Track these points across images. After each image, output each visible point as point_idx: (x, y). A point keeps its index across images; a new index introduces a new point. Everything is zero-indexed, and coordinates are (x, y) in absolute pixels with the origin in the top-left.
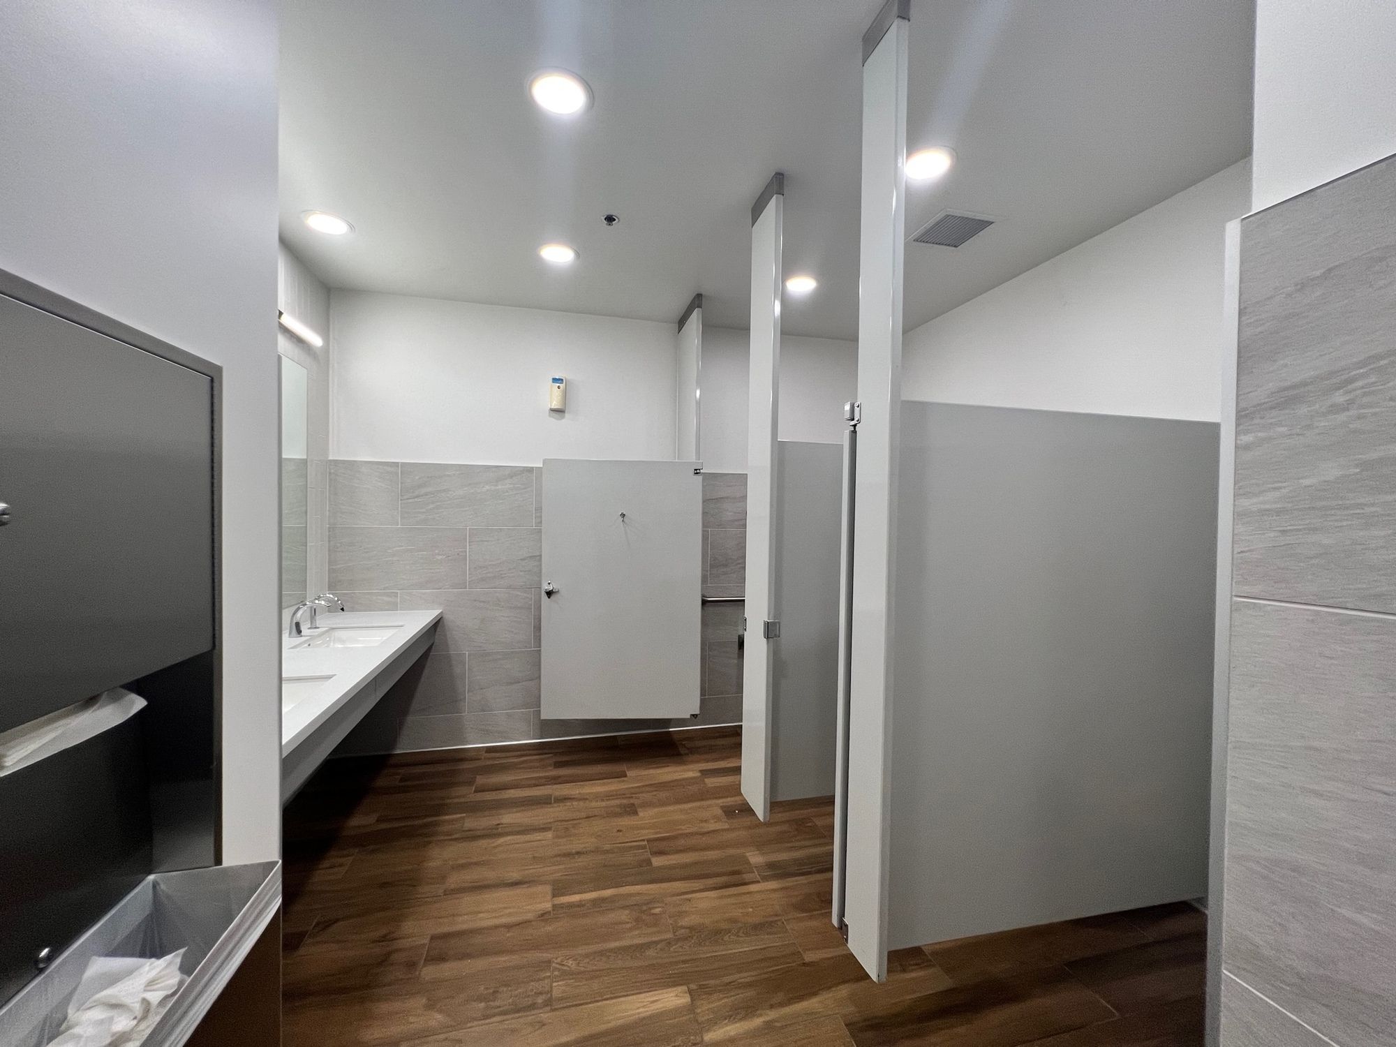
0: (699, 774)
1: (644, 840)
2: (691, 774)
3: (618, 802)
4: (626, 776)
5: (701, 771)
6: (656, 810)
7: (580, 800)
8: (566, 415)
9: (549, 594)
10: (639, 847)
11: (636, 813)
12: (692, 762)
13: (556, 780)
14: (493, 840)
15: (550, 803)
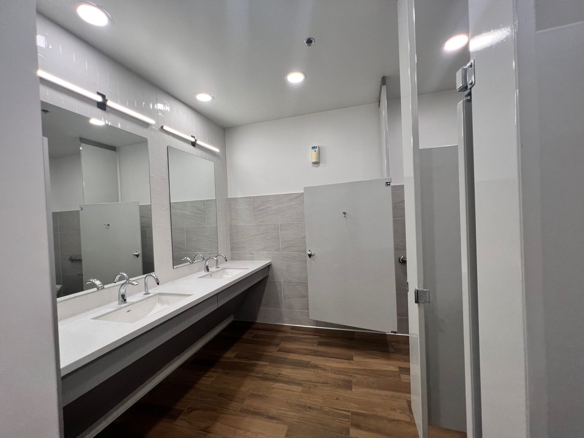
0: (397, 370)
1: (349, 411)
2: (391, 368)
3: (343, 377)
4: (352, 360)
5: (400, 368)
6: (364, 390)
7: (323, 369)
8: (321, 164)
9: (310, 256)
10: (345, 416)
11: (351, 389)
12: (395, 359)
13: (316, 353)
14: (273, 384)
15: (308, 368)
